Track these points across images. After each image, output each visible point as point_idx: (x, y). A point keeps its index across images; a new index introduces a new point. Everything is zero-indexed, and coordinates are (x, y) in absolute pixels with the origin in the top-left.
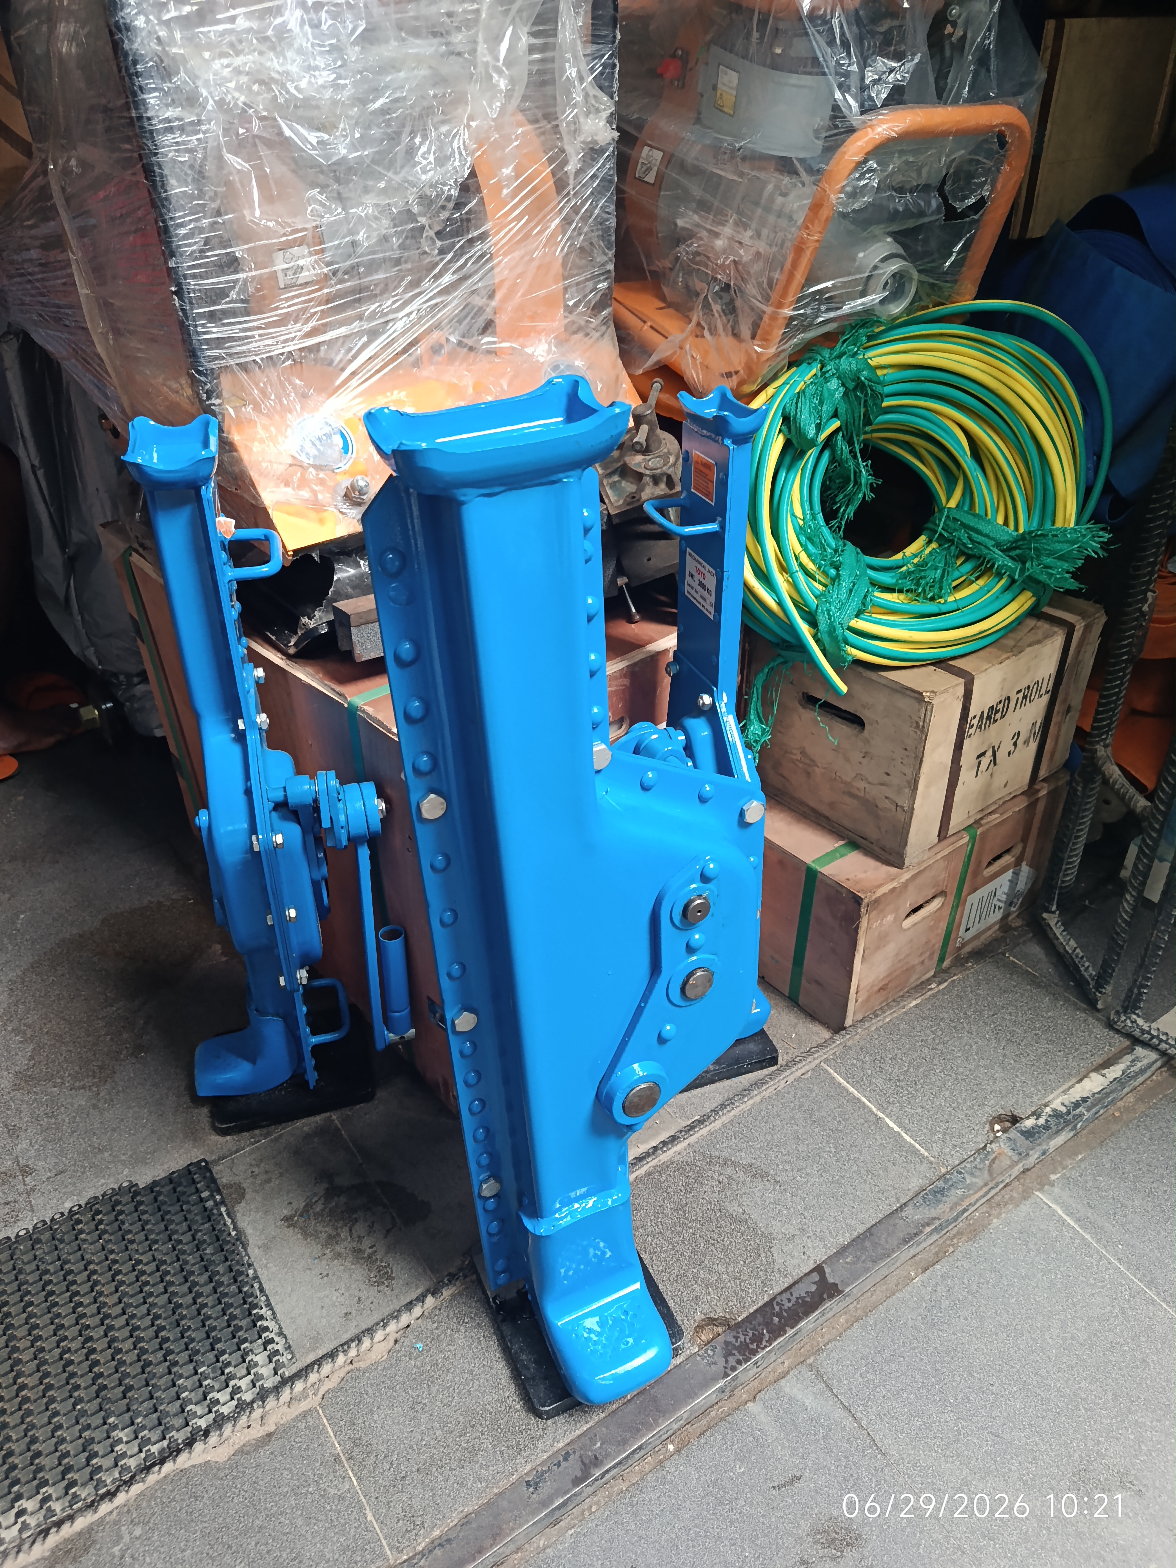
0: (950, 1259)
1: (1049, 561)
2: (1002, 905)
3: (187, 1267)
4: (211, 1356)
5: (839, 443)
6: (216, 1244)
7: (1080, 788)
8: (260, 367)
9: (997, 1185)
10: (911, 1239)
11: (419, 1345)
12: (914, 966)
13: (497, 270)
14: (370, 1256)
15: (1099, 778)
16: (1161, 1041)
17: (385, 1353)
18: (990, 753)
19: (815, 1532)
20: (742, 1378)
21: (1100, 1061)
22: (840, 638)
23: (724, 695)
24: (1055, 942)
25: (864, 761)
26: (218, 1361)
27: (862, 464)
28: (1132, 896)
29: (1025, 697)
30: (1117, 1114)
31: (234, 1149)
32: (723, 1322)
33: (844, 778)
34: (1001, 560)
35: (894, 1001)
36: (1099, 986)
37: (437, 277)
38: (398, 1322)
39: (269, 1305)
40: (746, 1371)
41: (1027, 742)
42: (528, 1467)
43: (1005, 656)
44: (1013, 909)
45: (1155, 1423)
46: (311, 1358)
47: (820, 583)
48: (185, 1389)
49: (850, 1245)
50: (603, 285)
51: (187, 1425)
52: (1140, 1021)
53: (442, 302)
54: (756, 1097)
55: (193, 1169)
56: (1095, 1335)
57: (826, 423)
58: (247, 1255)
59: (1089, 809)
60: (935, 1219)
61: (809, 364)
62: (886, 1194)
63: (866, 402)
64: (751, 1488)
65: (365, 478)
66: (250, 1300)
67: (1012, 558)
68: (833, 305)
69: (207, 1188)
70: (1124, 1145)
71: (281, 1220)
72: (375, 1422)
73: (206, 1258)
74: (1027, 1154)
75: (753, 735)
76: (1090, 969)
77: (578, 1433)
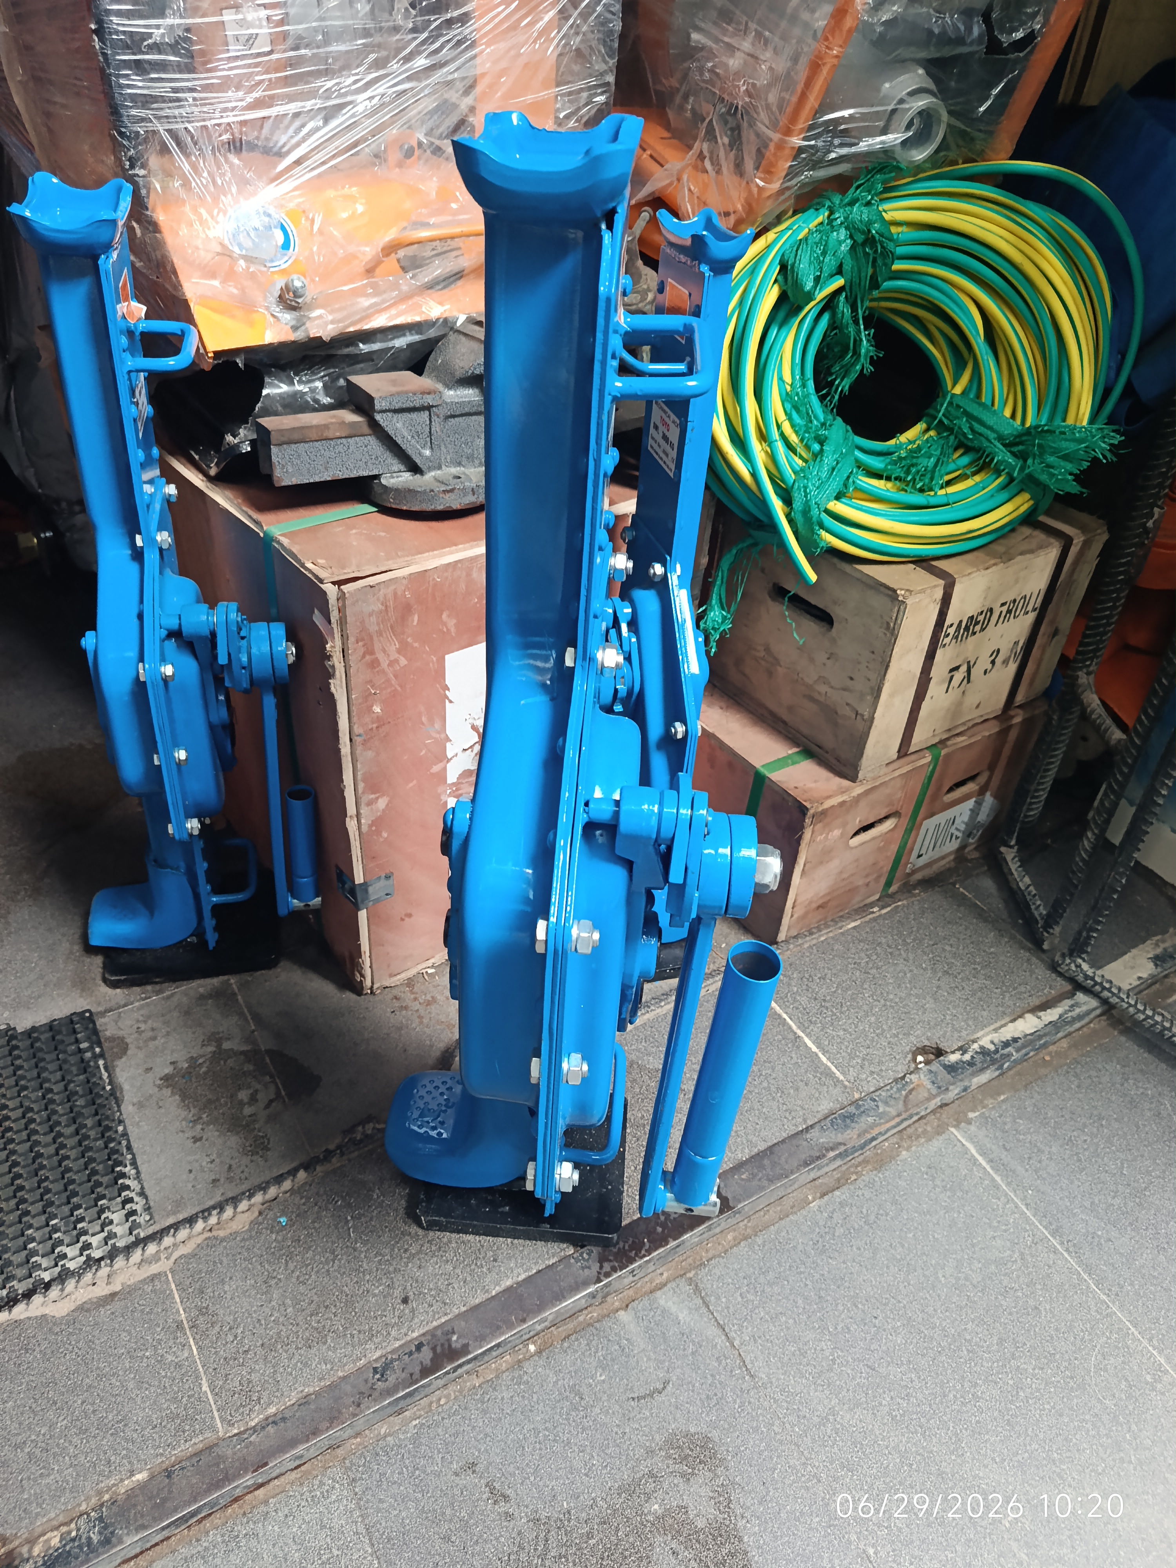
0: (852, 1187)
1: (1051, 459)
2: (960, 834)
3: (55, 1117)
4: (66, 1209)
5: (841, 305)
6: (89, 1097)
7: (1055, 717)
8: (192, 138)
9: (911, 1117)
10: (813, 1162)
11: (283, 1220)
12: (857, 887)
13: (478, 61)
14: (247, 1125)
15: (1076, 709)
16: (1104, 988)
17: (247, 1224)
18: (964, 668)
19: (669, 1446)
20: (616, 1286)
21: (1036, 1002)
22: (814, 519)
23: (678, 566)
24: (1010, 877)
25: (829, 663)
26: (72, 1215)
27: (863, 333)
28: (1094, 834)
29: (1009, 611)
30: (1047, 1058)
31: (123, 1003)
33: (806, 680)
34: (1002, 455)
35: (832, 920)
36: (1048, 926)
37: (408, 59)
38: (265, 1194)
39: (134, 1163)
40: (621, 1278)
41: (1006, 662)
42: (378, 1354)
43: (993, 562)
44: (971, 841)
45: (1036, 1371)
46: (171, 1220)
47: (801, 457)
48: (33, 1240)
49: (748, 1161)
50: (601, 99)
51: (30, 1276)
52: (1085, 966)
53: (412, 89)
55: (75, 1019)
56: (990, 1278)
57: (827, 279)
58: (119, 1110)
59: (1063, 741)
60: (840, 1144)
61: (817, 210)
62: (793, 1114)
63: (875, 260)
64: (610, 1396)
65: (302, 278)
66: (115, 1156)
67: (1014, 454)
68: (848, 140)
69: (88, 1039)
70: (1049, 1090)
71: (161, 1079)
72: (225, 1293)
73: (75, 1110)
74: (947, 1089)
75: (710, 624)
76: (1041, 908)
77: (435, 1324)
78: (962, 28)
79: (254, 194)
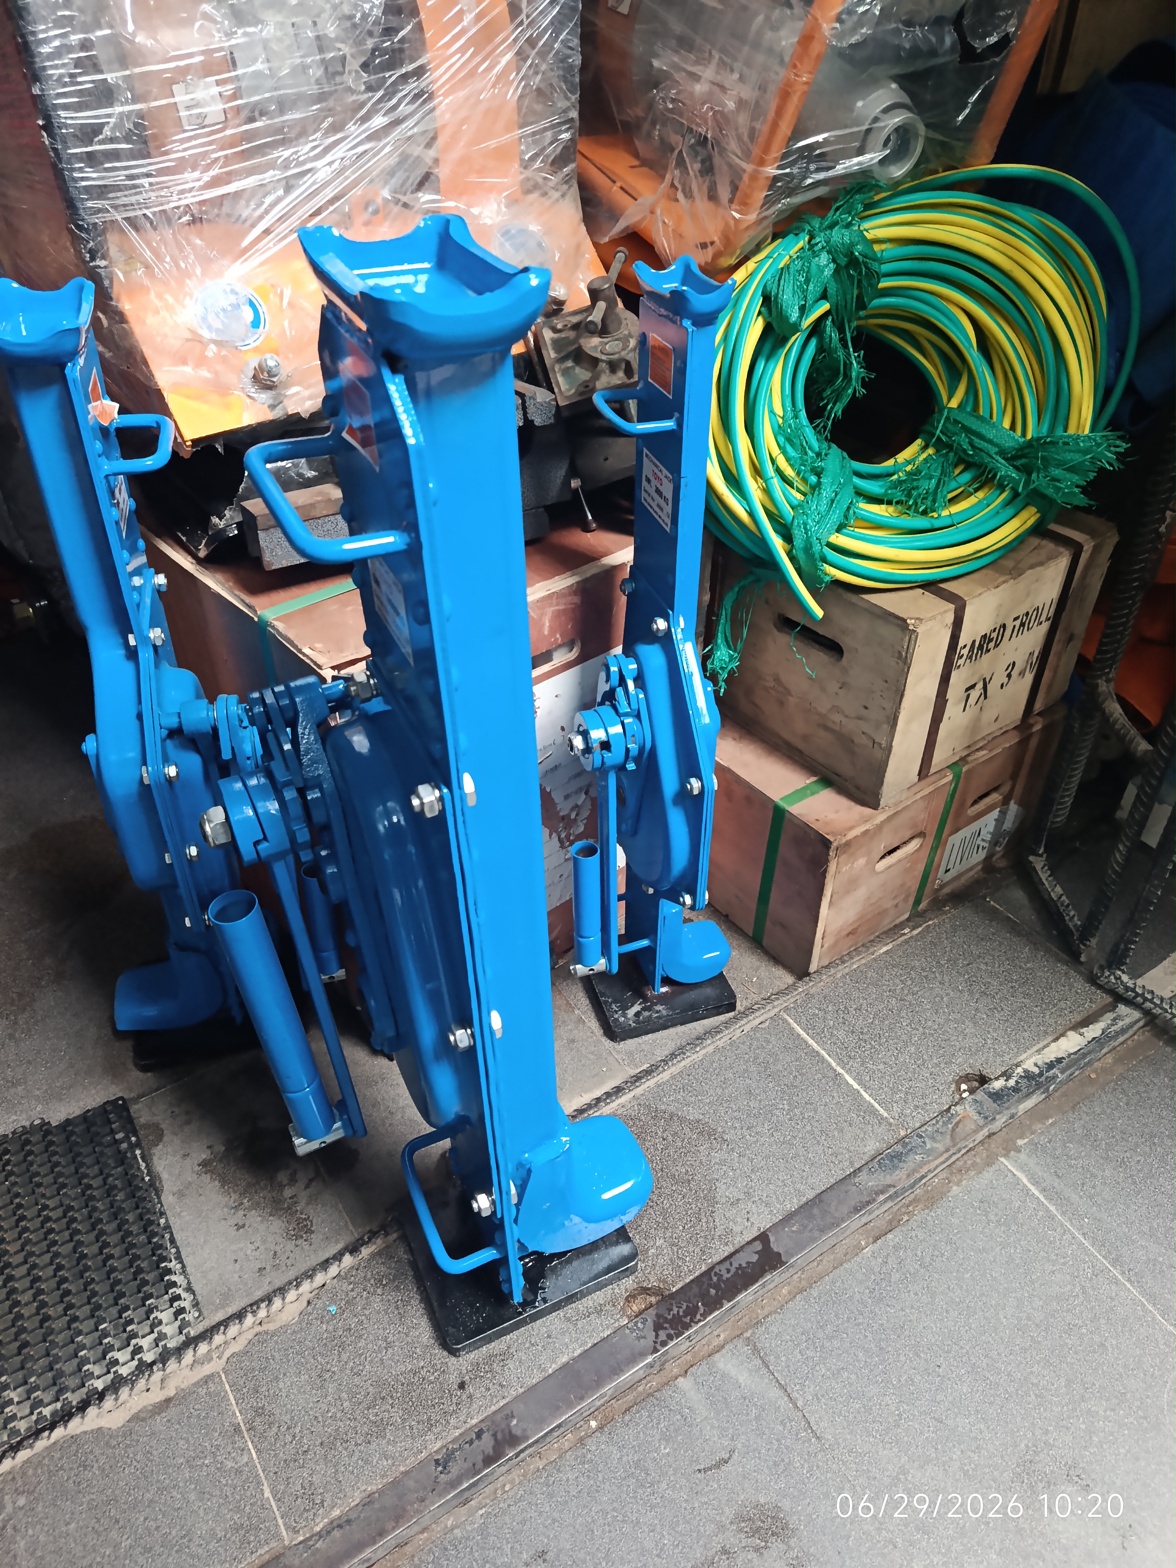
0: (904, 1229)
1: (1056, 472)
2: (986, 845)
3: (96, 1214)
4: (114, 1311)
5: (828, 329)
6: (129, 1190)
7: (1077, 725)
8: (151, 223)
9: (959, 1150)
10: (864, 1207)
11: (333, 1309)
12: (886, 910)
13: (437, 113)
14: (289, 1208)
15: (1098, 716)
16: (1146, 999)
17: (297, 1315)
18: (980, 685)
19: (740, 1518)
20: (674, 1353)
21: (1078, 1018)
22: (817, 556)
23: (681, 619)
24: (1040, 887)
25: (841, 692)
26: (121, 1317)
27: (853, 355)
28: (1125, 845)
29: (1022, 625)
30: (1093, 1076)
31: (155, 1086)
32: (656, 1291)
33: (820, 709)
34: (1005, 470)
35: (863, 945)
36: (1084, 938)
37: (365, 119)
38: (312, 1282)
39: (179, 1258)
40: (678, 1345)
41: (1022, 673)
42: (439, 1445)
43: (1002, 579)
44: (997, 849)
45: (1108, 1413)
46: (220, 1316)
47: (798, 490)
48: (83, 1347)
49: (797, 1211)
50: (566, 136)
51: (84, 1386)
52: (1125, 978)
53: (372, 149)
54: (709, 1047)
55: (109, 1108)
56: (1053, 1316)
57: (812, 306)
58: (160, 1202)
60: (890, 1186)
61: (797, 235)
62: (839, 1157)
63: (859, 282)
64: (676, 1470)
65: (276, 357)
66: (159, 1252)
67: (1016, 468)
68: (824, 164)
69: (123, 1128)
70: (1098, 1110)
71: (199, 1165)
72: (280, 1390)
73: (116, 1205)
74: (994, 1119)
75: (717, 664)
76: (1076, 918)
77: (493, 1408)
78: (934, 39)
79: (220, 274)
